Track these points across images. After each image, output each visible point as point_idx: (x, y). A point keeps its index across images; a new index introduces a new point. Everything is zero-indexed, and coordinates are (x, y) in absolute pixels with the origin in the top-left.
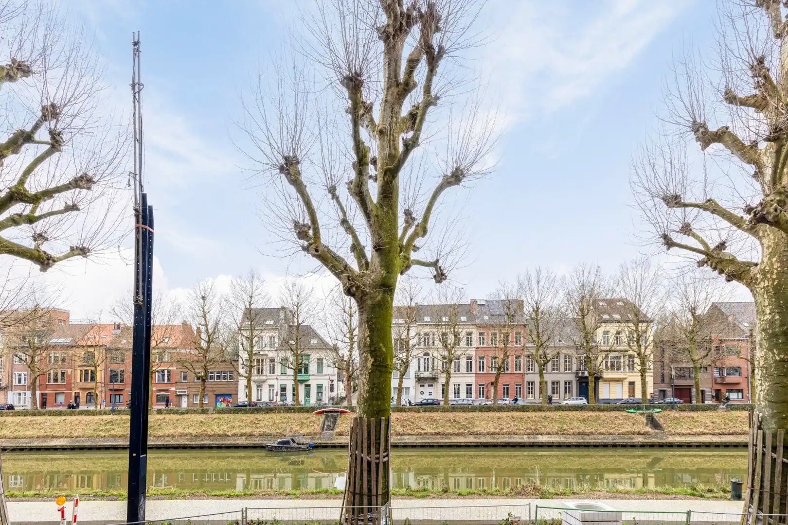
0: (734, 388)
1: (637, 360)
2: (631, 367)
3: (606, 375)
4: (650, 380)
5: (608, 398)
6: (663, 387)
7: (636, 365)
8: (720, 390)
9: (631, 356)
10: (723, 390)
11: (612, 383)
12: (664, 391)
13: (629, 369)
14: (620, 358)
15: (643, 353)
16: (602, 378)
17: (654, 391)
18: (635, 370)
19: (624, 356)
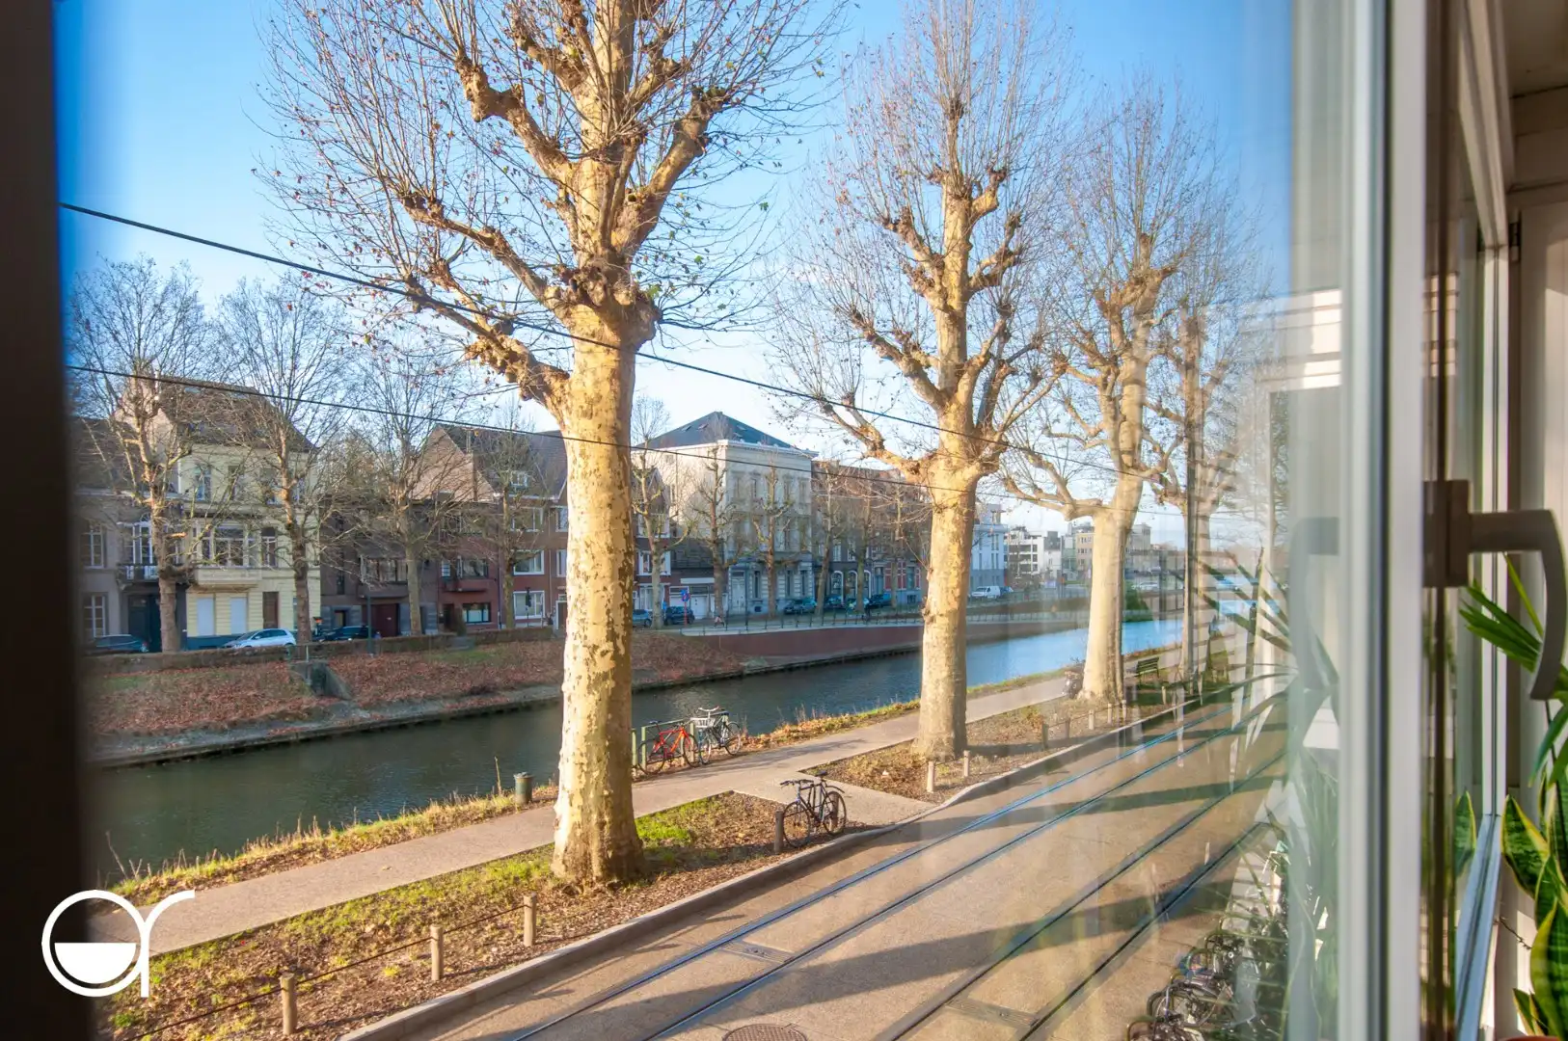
0: (476, 597)
1: (285, 542)
2: (271, 557)
3: (203, 577)
4: (314, 587)
5: (209, 633)
6: (343, 602)
7: (281, 553)
8: (453, 605)
9: (270, 531)
10: (458, 603)
11: (222, 598)
12: (344, 612)
13: (264, 560)
14: (239, 533)
15: (299, 523)
16: (195, 584)
17: (322, 613)
18: (282, 564)
19: (252, 530)
